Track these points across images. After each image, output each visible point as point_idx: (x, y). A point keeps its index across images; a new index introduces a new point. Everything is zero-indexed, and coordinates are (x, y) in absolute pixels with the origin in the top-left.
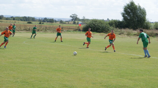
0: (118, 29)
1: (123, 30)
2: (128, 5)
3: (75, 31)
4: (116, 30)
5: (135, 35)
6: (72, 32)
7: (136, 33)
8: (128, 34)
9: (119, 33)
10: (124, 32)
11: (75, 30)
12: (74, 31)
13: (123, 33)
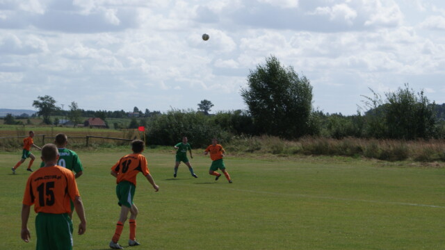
0: (241, 138)
1: (255, 140)
2: (261, 71)
3: (122, 144)
4: (237, 141)
5: (295, 152)
6: (116, 149)
7: (298, 149)
8: (277, 151)
9: (248, 149)
10: (260, 144)
11: (121, 142)
12: (119, 145)
13: (258, 149)
